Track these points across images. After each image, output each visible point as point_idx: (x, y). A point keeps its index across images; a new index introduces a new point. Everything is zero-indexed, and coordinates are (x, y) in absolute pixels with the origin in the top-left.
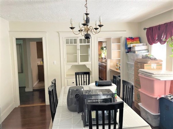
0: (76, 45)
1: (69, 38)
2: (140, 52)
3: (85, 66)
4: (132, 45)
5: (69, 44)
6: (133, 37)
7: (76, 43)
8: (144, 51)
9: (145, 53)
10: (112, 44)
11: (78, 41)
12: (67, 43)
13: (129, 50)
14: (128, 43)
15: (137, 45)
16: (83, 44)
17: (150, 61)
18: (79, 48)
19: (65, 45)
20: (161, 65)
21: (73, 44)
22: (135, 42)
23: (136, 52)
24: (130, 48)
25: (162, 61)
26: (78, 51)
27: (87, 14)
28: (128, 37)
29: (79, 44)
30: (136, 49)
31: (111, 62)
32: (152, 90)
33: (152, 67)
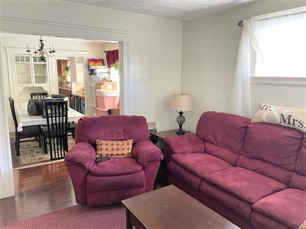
0: (29, 64)
1: (20, 56)
2: (102, 74)
3: (41, 88)
4: (93, 67)
5: (20, 62)
6: (96, 59)
7: (29, 61)
8: (105, 74)
9: (105, 76)
10: (76, 64)
11: (32, 59)
12: (17, 60)
13: (92, 72)
14: (90, 64)
15: (98, 67)
16: (38, 63)
17: (107, 82)
18: (33, 68)
19: (14, 63)
20: (116, 86)
21: (25, 62)
22: (97, 64)
23: (97, 74)
24: (92, 70)
25: (116, 83)
26: (31, 71)
27: (41, 41)
28: (90, 58)
29: (32, 63)
30: (98, 71)
31: (76, 86)
32: (103, 106)
33: (108, 88)
